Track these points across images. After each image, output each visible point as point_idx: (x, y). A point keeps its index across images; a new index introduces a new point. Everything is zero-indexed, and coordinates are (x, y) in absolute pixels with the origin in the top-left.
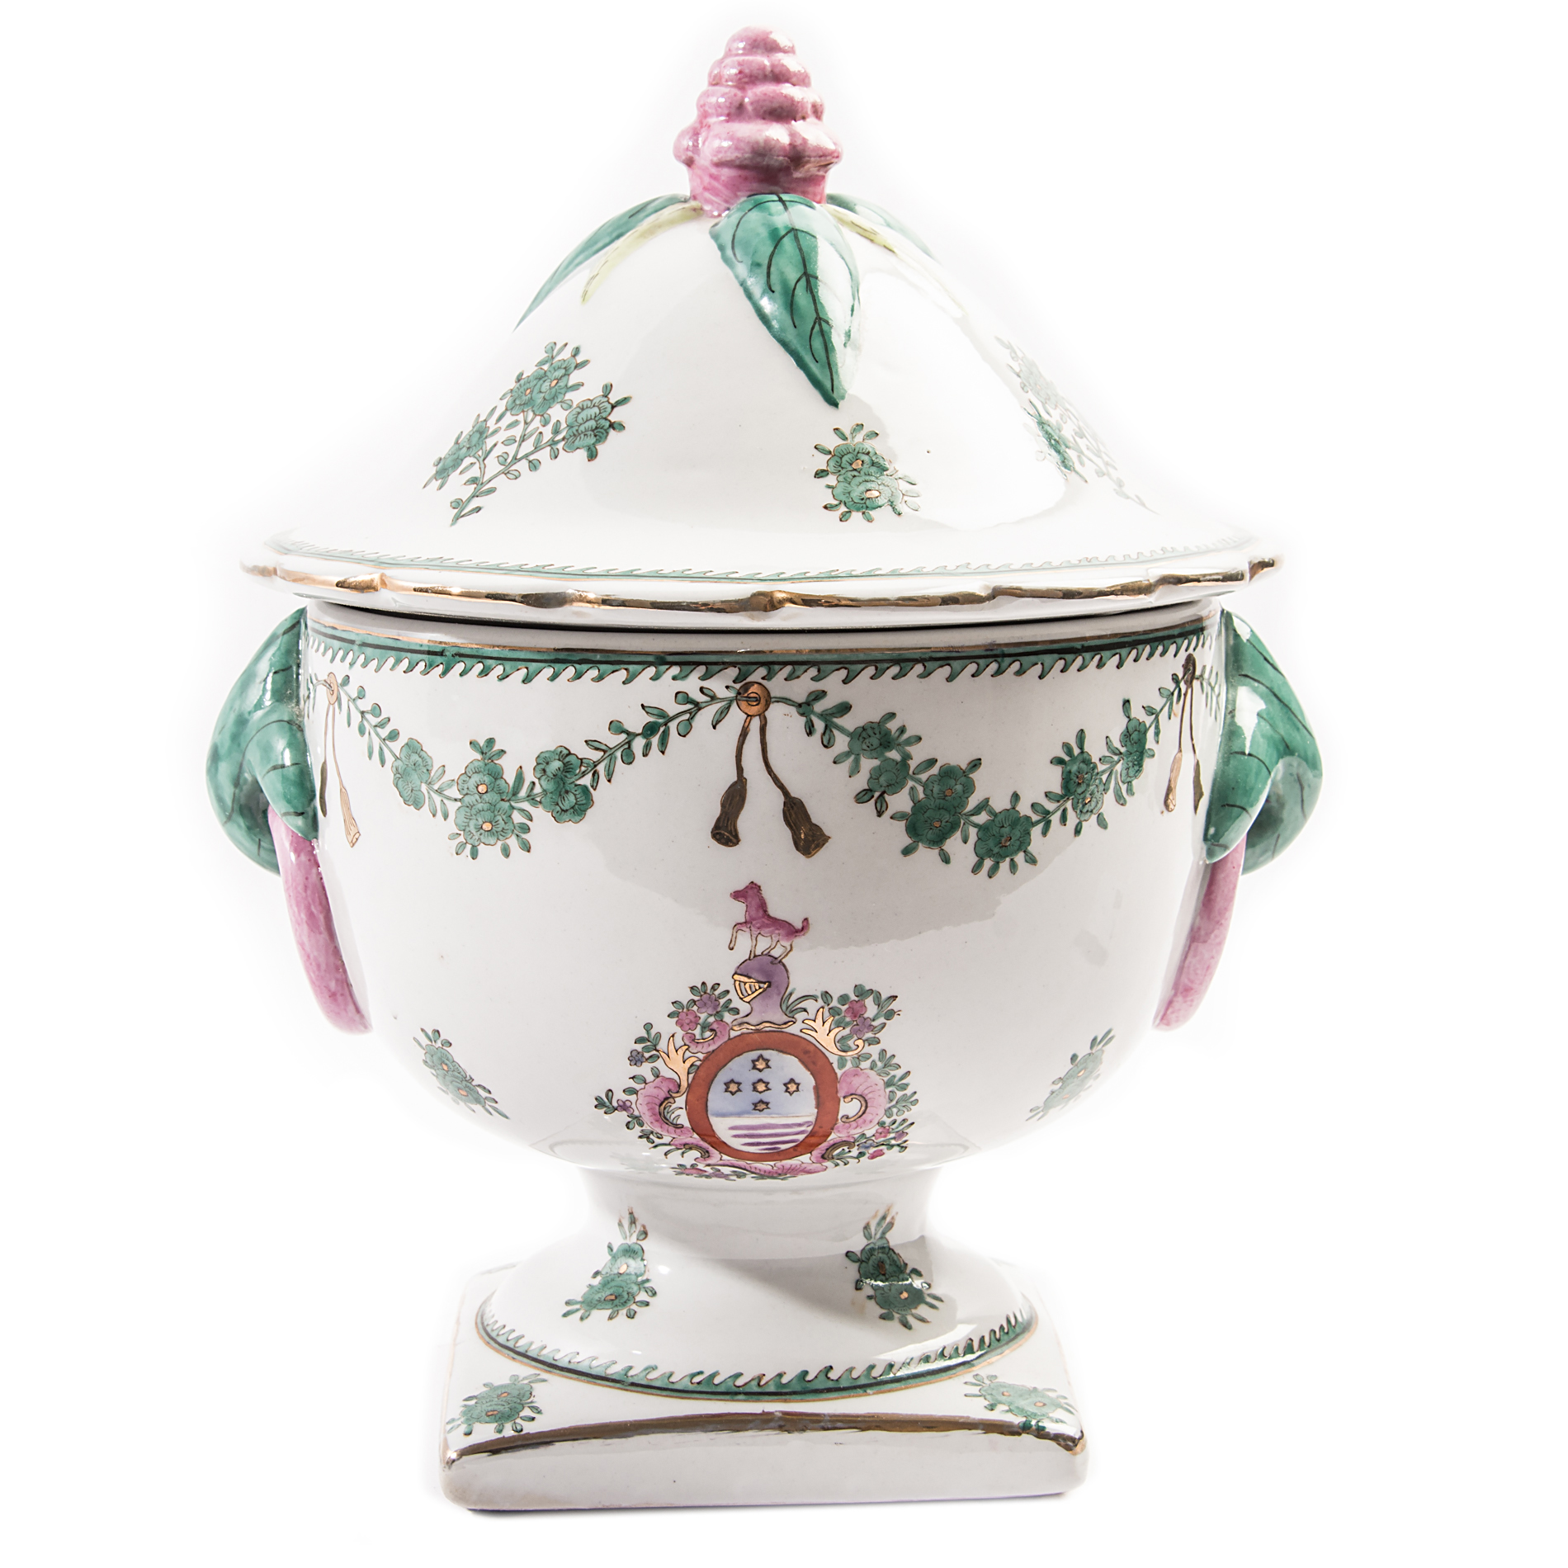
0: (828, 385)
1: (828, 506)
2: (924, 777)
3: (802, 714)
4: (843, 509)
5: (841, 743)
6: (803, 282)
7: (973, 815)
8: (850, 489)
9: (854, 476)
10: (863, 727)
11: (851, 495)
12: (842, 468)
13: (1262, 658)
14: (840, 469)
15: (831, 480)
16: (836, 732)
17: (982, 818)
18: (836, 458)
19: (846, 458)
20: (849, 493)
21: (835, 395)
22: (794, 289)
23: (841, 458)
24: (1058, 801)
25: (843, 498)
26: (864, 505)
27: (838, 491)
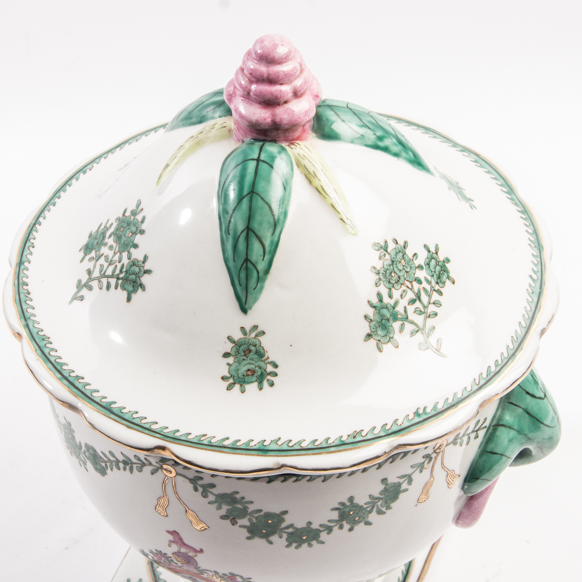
0: (243, 300)
1: (224, 377)
2: (256, 515)
3: (192, 483)
4: (231, 381)
5: (211, 498)
6: (244, 234)
7: (284, 529)
8: (239, 367)
9: (244, 360)
10: (222, 494)
11: (239, 371)
12: (239, 353)
13: (525, 392)
14: (237, 354)
15: (231, 360)
16: (209, 494)
17: (290, 530)
18: (237, 347)
19: (242, 347)
20: (238, 370)
21: (247, 306)
22: (239, 237)
23: (240, 347)
24: (337, 522)
25: (234, 373)
26: (243, 380)
27: (233, 368)
